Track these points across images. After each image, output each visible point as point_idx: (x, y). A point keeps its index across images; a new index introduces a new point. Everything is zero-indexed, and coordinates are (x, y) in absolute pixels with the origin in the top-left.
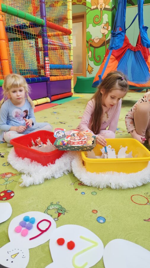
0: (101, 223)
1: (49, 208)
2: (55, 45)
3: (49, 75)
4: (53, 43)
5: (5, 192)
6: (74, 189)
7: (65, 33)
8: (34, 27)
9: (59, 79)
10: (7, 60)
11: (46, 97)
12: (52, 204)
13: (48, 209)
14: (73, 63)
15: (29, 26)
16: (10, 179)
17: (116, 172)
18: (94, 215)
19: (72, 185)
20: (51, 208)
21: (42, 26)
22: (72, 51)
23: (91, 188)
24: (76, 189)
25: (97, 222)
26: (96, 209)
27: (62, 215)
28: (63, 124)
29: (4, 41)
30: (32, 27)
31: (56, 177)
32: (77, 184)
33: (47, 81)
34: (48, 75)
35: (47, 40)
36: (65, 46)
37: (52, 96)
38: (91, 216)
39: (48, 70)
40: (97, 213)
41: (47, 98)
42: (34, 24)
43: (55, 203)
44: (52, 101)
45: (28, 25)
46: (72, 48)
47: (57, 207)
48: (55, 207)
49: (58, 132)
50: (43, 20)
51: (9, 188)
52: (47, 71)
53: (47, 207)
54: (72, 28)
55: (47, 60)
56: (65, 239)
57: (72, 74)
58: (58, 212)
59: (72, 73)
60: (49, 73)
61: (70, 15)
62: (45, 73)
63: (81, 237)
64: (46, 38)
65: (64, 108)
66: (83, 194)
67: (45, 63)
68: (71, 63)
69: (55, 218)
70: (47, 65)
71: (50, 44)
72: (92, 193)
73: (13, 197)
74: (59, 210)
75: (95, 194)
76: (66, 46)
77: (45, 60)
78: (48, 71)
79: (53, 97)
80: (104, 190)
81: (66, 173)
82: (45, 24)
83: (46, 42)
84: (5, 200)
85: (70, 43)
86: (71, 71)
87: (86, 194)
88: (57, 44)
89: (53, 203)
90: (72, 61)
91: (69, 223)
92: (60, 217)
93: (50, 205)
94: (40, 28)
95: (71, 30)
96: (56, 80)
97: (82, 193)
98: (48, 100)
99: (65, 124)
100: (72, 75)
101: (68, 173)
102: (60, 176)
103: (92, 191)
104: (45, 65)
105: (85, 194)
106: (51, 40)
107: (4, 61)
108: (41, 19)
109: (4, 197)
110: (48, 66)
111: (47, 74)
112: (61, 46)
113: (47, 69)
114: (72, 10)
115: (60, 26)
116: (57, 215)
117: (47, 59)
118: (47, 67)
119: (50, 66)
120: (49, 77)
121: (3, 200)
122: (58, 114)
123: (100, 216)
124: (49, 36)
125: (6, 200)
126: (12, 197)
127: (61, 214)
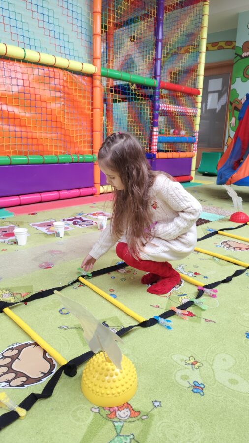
3: (155, 151)
5: (47, 263)
9: (170, 157)
10: (100, 131)
16: (57, 255)
21: (153, 87)
22: (198, 118)
33: (151, 159)
35: (158, 105)
36: (186, 112)
42: (142, 87)
46: (199, 114)
54: (202, 87)
55: (154, 132)
70: (155, 137)
78: (155, 145)
82: (158, 86)
83: (157, 108)
86: (195, 146)
88: (174, 110)
90: (196, 132)
94: (151, 90)
95: (201, 90)
100: (194, 151)
104: (151, 137)
107: (95, 132)
108: (153, 81)
111: (153, 149)
112: (180, 112)
113: (153, 142)
119: (159, 139)
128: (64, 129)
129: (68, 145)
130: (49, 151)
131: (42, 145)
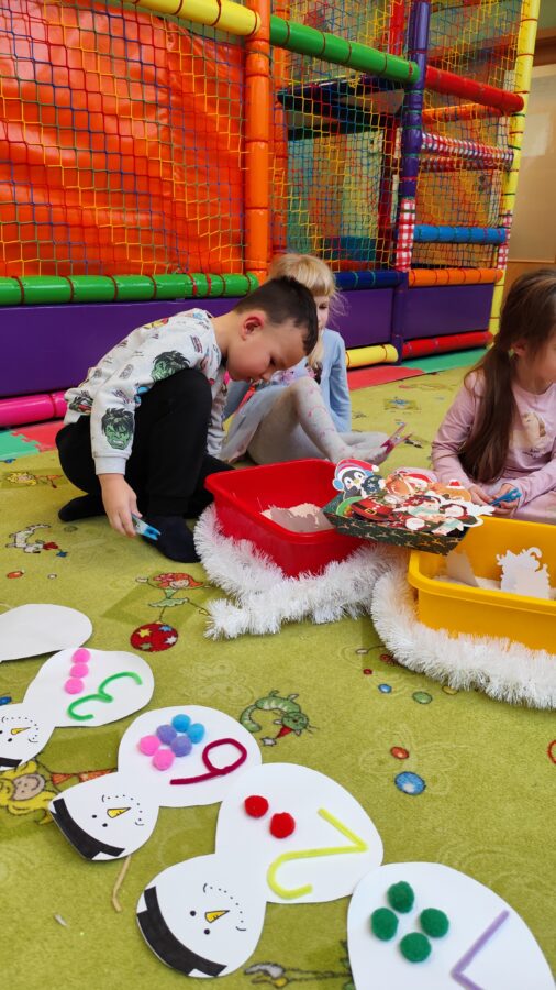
0: (406, 792)
1: (260, 705)
2: (446, 154)
3: (406, 266)
4: (441, 147)
5: (153, 627)
6: (359, 668)
7: (495, 106)
8: (376, 91)
9: (443, 281)
10: (265, 208)
11: (382, 344)
12: (273, 695)
13: (257, 706)
14: (511, 220)
15: (360, 88)
16: (181, 594)
17: (522, 645)
18: (393, 762)
19: (360, 656)
20: (266, 706)
21: (406, 84)
22: (514, 176)
23: (418, 679)
24: (368, 672)
25: (395, 787)
26: (408, 748)
27: (290, 736)
28: (412, 448)
29: (263, 145)
30: (368, 91)
31: (319, 618)
32: (378, 656)
33: (395, 287)
34: (404, 263)
35: (418, 135)
36: (486, 159)
37: (406, 341)
38: (381, 762)
39: (404, 245)
40: (406, 762)
41: (387, 347)
42: (378, 81)
43: (283, 694)
44: (403, 359)
45: (354, 83)
46: (516, 164)
47: (285, 709)
48: (280, 706)
49: (350, 475)
50: (414, 65)
51: (169, 620)
52: (401, 249)
53: (257, 697)
54: (527, 89)
55: (407, 211)
56: (269, 802)
57: (503, 263)
58: (282, 721)
59: (501, 259)
60: (408, 259)
61: (527, 38)
62: (394, 255)
63: (322, 813)
64: (415, 132)
65: (443, 387)
66: (385, 690)
67: (399, 222)
68: (505, 220)
69: (267, 738)
70: (406, 227)
71: (430, 151)
72: (417, 697)
73: (171, 650)
74: (289, 717)
75: (424, 701)
76: (491, 158)
77: (400, 210)
78: (407, 250)
79: (410, 346)
80: (461, 696)
81: (353, 613)
82: (419, 79)
83: (415, 144)
84: (145, 650)
85: (511, 147)
86: (501, 251)
87: (395, 695)
88: (456, 151)
89: (277, 692)
90: (508, 215)
91: (305, 762)
92: (282, 738)
93: (267, 694)
94: (401, 94)
95: (525, 97)
96: (432, 282)
97: (380, 687)
98: (391, 352)
99: (419, 446)
100: (500, 267)
101: (359, 615)
102: (331, 617)
103: (417, 690)
104: (397, 226)
105: (390, 691)
106: (435, 137)
107: (253, 211)
108: (407, 63)
109: (146, 640)
110: (410, 231)
111: (401, 259)
112: (472, 157)
113: (401, 241)
114: (539, 21)
115: (481, 84)
116: (277, 729)
117: (406, 206)
118: (405, 236)
119: (418, 232)
120: (405, 270)
121: (140, 649)
122: (409, 408)
123: (412, 771)
124: (428, 122)
125: (150, 650)
126: (169, 646)
127: (291, 730)
128: (170, 198)
129: (180, 245)
130: (129, 265)
131: (109, 245)
